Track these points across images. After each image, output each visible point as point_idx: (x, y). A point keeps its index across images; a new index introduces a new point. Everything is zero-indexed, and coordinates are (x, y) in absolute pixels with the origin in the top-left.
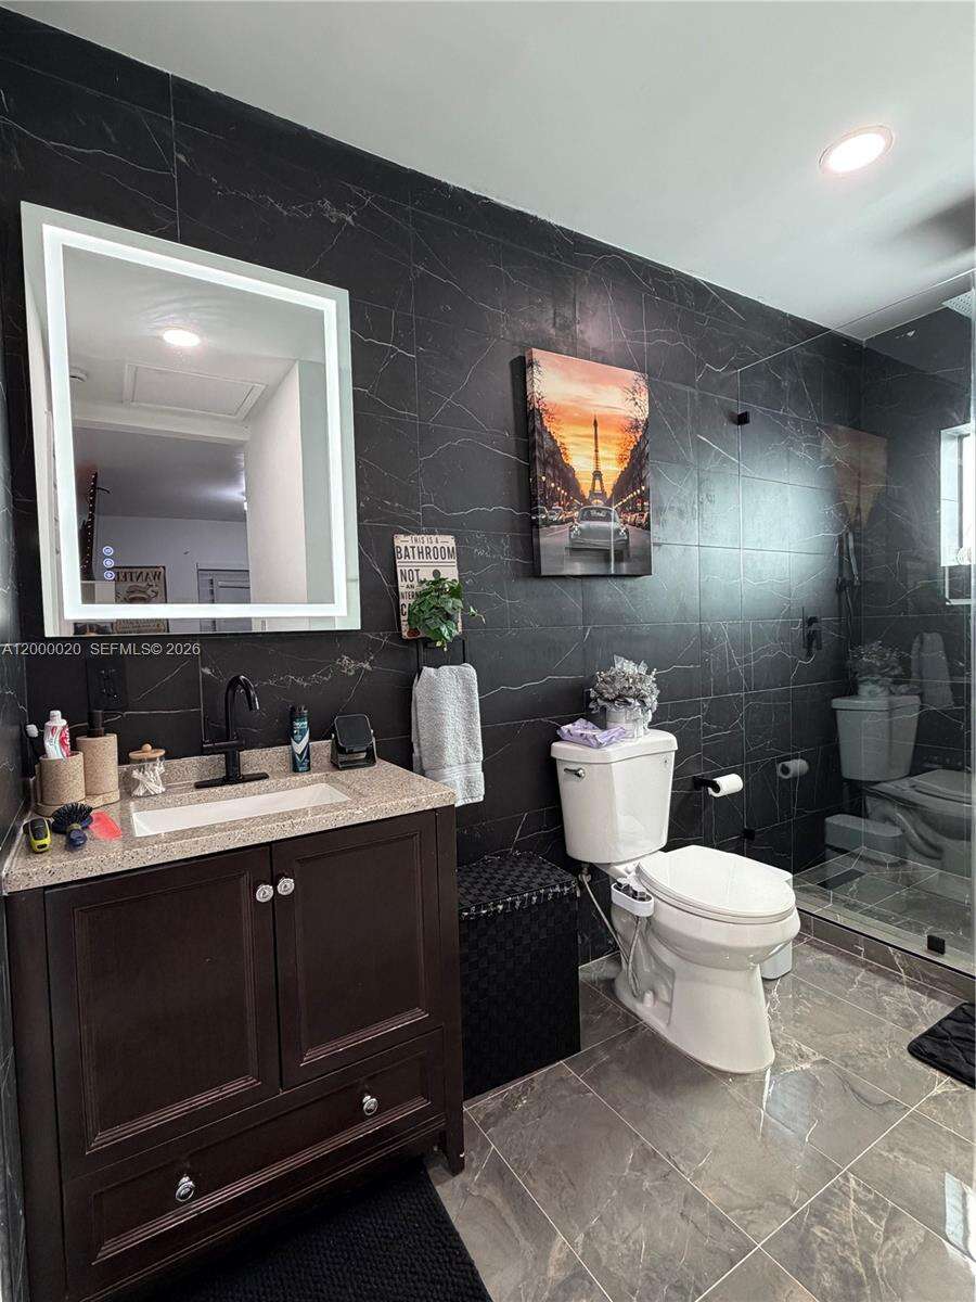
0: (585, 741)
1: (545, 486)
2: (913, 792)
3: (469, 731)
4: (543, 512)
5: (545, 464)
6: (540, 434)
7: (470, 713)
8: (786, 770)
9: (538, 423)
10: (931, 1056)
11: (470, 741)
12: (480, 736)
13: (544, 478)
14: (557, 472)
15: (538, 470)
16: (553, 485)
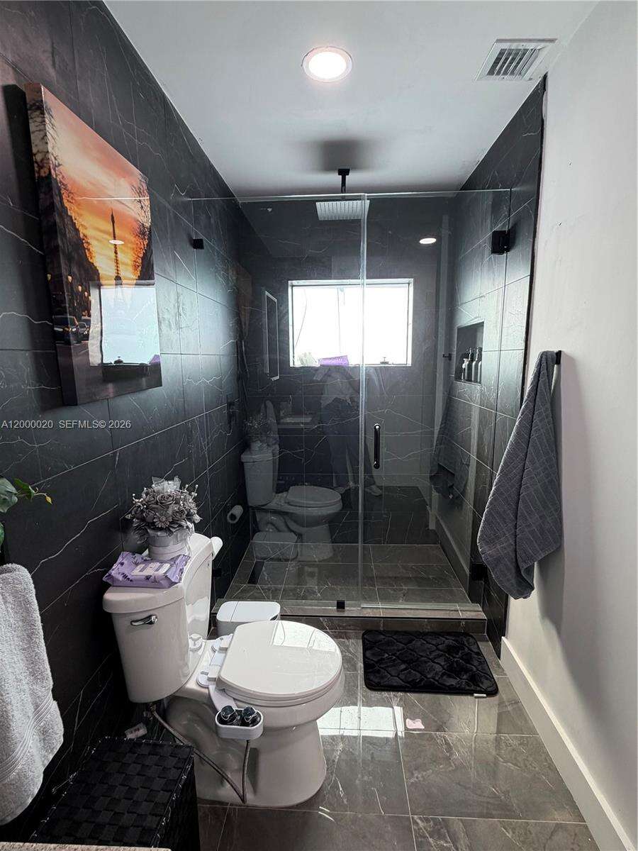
0: (151, 583)
1: (72, 288)
2: (286, 505)
3: (32, 662)
4: (74, 324)
5: (70, 259)
6: (61, 216)
7: (30, 636)
8: (233, 517)
9: (57, 199)
10: (378, 684)
11: (35, 674)
12: (46, 658)
13: (70, 278)
14: (83, 272)
15: (63, 265)
16: (80, 288)
